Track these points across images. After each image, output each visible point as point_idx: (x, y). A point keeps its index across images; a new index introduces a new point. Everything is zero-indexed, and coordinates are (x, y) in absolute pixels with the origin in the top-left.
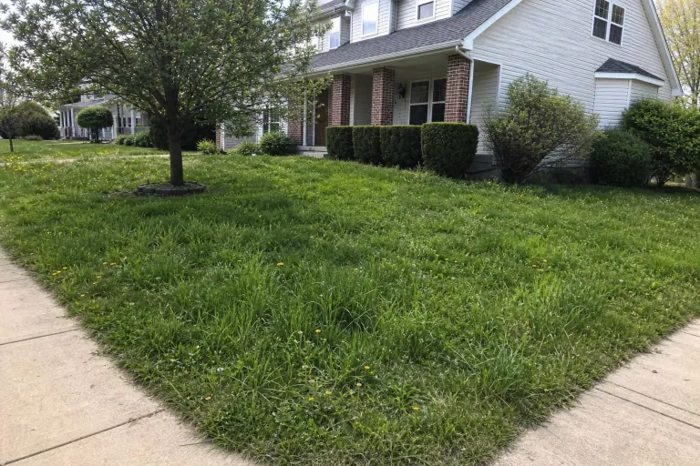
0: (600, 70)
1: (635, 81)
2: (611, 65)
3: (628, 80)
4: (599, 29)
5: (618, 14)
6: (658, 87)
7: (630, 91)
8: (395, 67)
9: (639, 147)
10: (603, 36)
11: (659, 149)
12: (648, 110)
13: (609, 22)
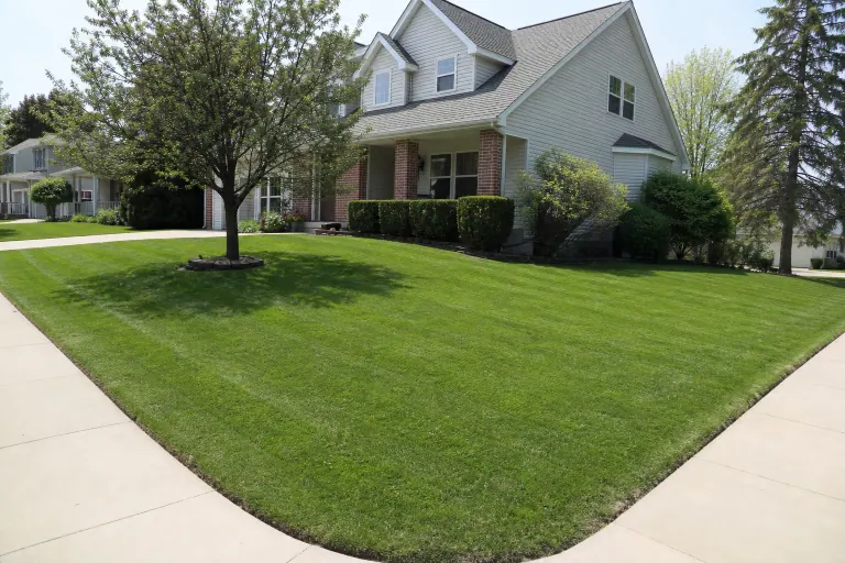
0: (616, 145)
1: (651, 156)
2: (627, 140)
3: (645, 155)
4: (614, 105)
5: (630, 91)
6: (672, 161)
7: (647, 166)
8: (419, 140)
9: (661, 220)
10: (617, 112)
11: (679, 222)
12: (664, 184)
13: (622, 99)
